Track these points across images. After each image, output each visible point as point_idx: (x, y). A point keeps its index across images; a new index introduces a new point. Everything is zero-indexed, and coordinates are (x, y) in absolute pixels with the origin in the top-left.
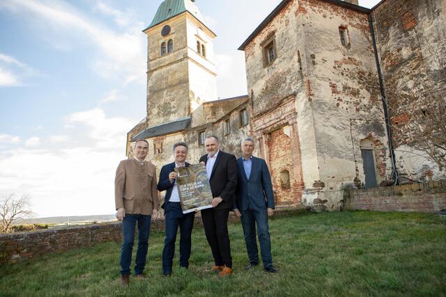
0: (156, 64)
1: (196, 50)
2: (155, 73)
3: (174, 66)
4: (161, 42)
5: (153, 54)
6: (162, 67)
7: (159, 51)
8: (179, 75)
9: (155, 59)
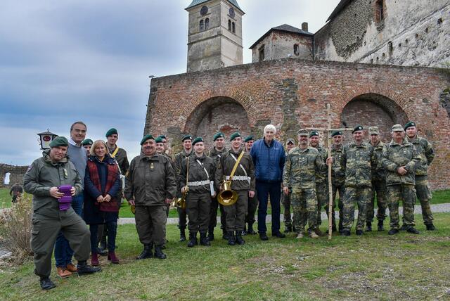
0: (195, 37)
1: (227, 28)
2: (194, 45)
3: (209, 41)
4: (200, 20)
5: (193, 29)
6: (199, 41)
7: (197, 27)
8: (213, 49)
9: (194, 34)
